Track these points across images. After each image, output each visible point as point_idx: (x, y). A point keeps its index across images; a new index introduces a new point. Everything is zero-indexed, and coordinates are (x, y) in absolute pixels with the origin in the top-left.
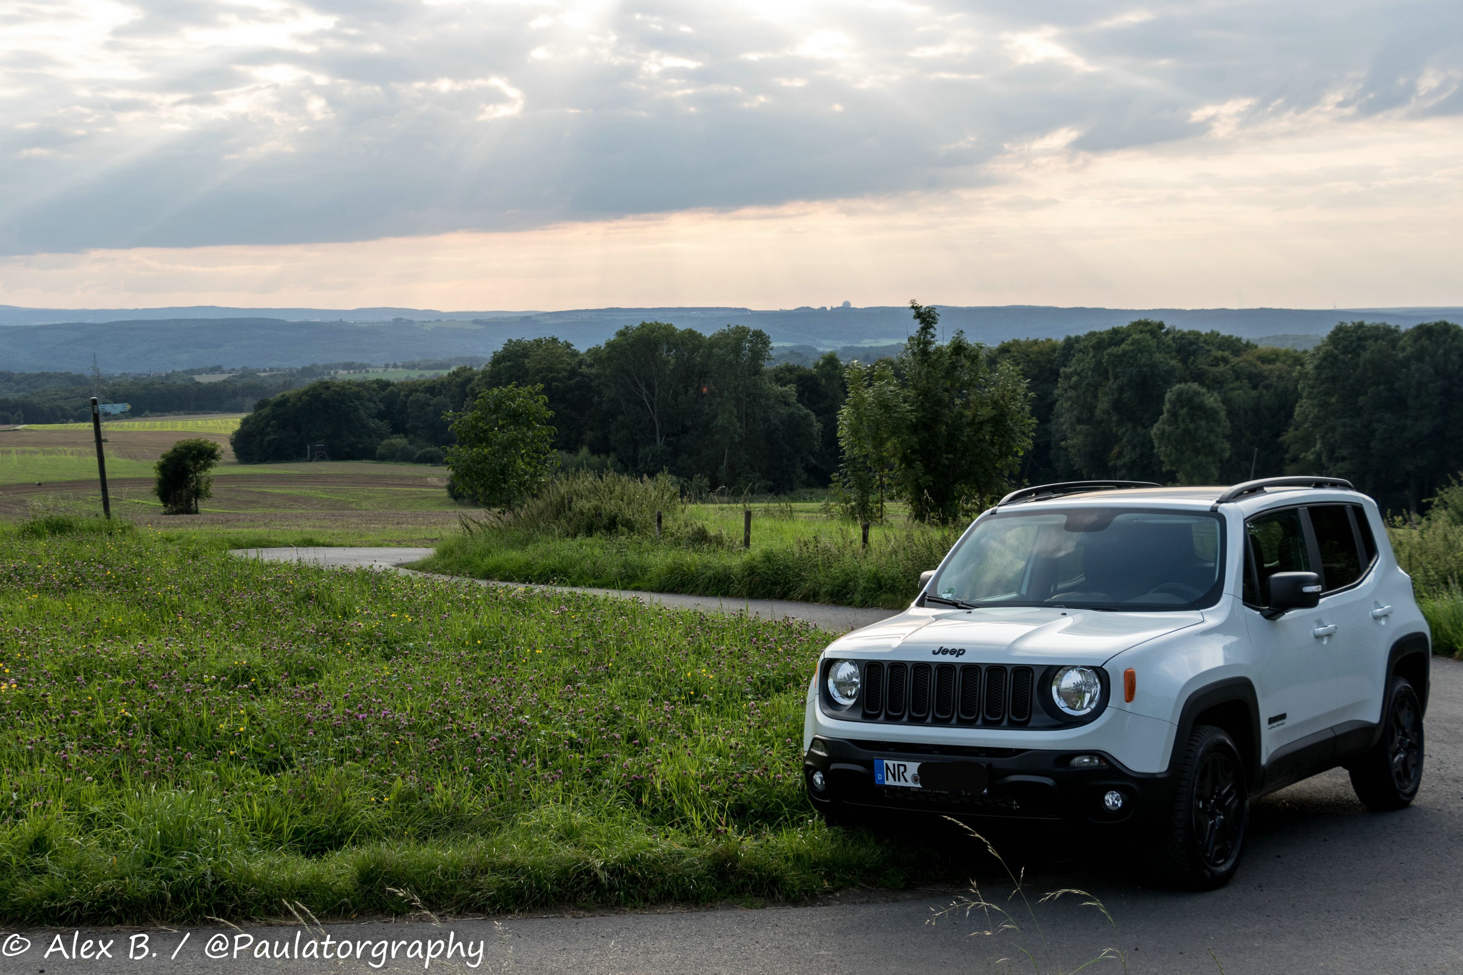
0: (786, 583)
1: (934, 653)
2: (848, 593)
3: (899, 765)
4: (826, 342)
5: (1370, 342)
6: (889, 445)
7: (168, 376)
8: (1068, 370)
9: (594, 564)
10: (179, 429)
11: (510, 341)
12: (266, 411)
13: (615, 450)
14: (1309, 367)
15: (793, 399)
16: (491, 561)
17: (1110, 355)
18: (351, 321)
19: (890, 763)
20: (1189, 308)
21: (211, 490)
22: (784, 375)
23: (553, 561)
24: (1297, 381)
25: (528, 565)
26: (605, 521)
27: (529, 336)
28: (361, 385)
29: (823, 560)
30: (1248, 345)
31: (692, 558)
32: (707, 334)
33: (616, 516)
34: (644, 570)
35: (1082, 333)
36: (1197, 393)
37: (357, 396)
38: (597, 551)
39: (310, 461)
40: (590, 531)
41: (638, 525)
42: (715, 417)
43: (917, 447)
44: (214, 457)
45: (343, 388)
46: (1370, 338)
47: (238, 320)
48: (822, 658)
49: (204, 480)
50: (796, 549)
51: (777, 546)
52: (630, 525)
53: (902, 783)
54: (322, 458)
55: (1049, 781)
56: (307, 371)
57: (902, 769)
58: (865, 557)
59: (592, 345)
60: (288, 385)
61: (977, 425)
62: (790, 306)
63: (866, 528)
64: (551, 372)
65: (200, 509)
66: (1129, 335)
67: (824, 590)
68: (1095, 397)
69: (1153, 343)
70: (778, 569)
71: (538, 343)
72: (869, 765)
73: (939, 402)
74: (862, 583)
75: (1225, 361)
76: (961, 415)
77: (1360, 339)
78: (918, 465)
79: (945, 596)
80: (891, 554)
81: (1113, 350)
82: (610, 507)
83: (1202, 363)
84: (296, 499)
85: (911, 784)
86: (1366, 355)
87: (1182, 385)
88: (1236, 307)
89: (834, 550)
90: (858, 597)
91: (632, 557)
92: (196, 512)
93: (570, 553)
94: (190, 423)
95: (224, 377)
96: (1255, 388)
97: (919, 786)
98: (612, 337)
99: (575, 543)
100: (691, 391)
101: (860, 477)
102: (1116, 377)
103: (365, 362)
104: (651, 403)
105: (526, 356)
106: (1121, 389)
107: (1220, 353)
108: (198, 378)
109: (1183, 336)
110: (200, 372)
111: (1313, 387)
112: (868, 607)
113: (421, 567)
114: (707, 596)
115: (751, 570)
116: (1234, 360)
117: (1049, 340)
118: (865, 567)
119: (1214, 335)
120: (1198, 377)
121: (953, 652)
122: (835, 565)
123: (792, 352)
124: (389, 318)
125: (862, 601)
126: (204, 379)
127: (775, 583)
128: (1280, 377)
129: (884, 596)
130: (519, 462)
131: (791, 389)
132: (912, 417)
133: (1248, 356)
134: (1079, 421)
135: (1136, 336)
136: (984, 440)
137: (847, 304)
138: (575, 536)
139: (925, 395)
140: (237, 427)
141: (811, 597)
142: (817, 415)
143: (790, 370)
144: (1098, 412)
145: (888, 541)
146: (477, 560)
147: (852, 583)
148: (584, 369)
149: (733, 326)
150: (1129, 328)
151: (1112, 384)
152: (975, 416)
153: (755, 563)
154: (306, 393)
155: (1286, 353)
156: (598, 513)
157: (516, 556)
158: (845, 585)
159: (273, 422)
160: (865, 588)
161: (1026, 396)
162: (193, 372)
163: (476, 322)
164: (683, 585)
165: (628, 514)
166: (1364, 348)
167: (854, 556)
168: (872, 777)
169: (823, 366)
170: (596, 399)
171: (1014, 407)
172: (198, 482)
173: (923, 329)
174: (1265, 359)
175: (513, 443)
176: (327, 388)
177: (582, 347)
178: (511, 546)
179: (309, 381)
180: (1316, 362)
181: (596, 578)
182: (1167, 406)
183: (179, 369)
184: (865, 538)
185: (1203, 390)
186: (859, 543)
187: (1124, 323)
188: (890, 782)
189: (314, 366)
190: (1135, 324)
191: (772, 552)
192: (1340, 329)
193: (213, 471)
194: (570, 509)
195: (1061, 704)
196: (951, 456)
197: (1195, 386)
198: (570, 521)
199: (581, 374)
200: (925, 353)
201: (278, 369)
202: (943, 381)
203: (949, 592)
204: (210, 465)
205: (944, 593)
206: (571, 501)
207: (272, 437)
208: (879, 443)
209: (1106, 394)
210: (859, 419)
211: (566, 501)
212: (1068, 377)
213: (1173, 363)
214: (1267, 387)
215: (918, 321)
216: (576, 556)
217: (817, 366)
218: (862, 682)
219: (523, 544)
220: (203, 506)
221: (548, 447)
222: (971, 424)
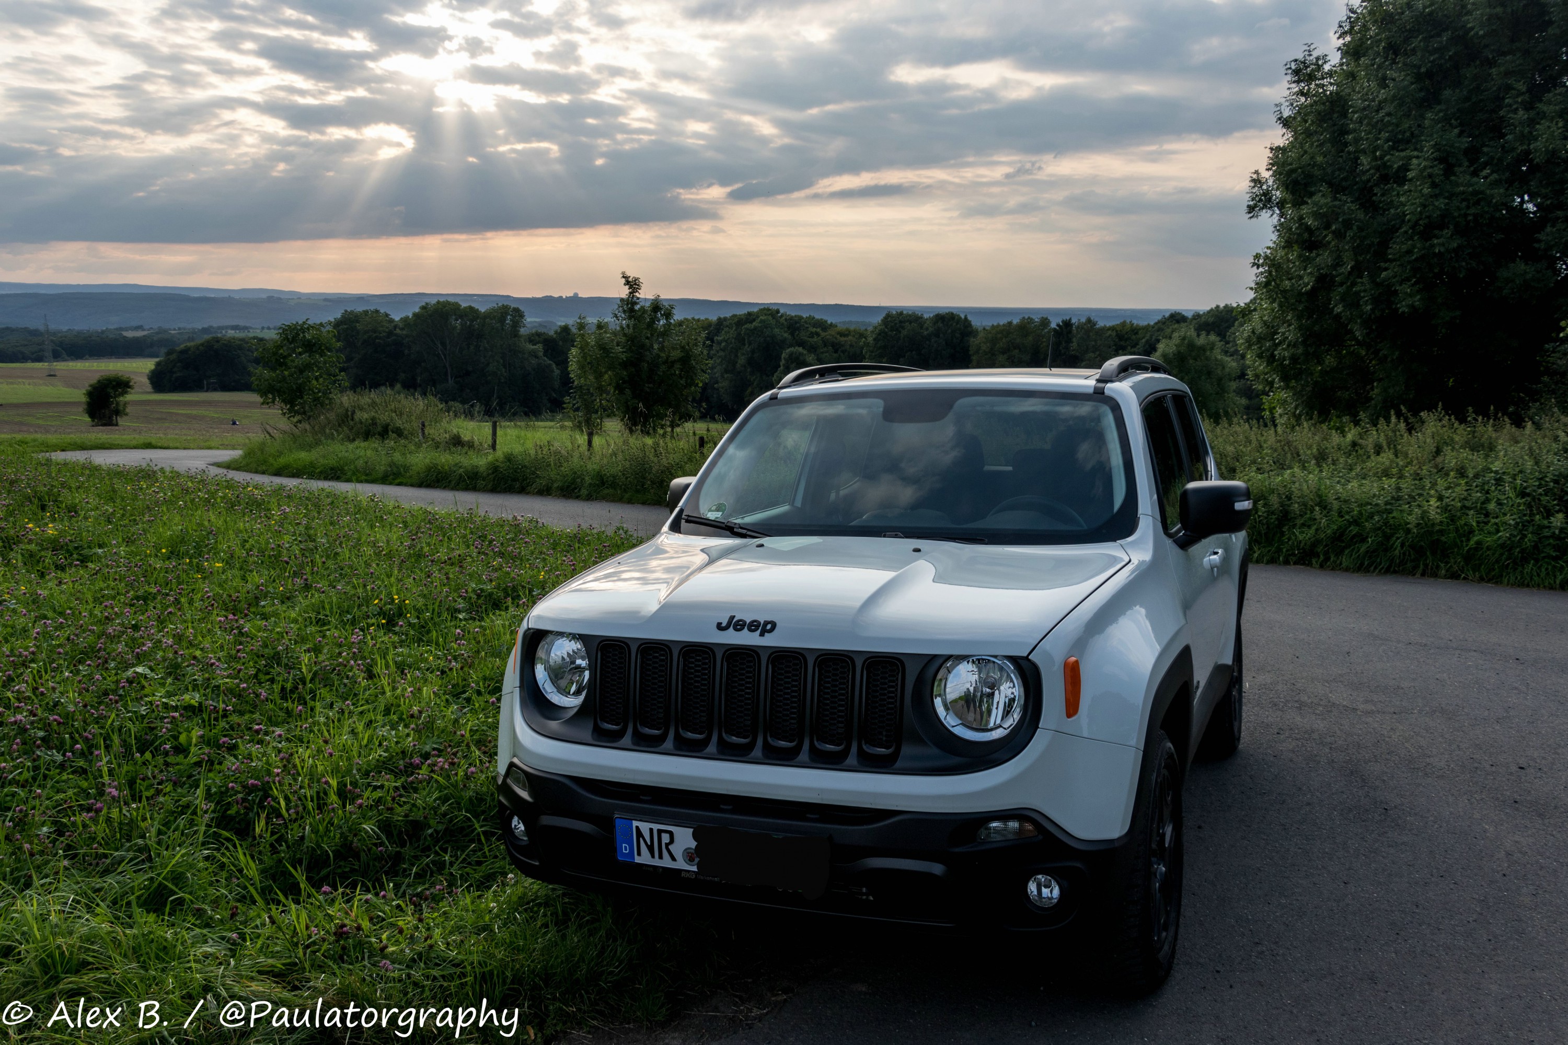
0: (524, 480)
1: (720, 627)
2: (576, 488)
3: (660, 832)
4: (562, 319)
5: (907, 324)
6: (606, 377)
7: (103, 332)
8: (719, 338)
9: (366, 463)
10: (111, 368)
11: (346, 311)
12: (173, 357)
13: (420, 386)
14: (870, 339)
15: (541, 354)
16: (282, 461)
17: (747, 329)
18: (237, 297)
19: (645, 827)
20: (792, 303)
21: (128, 410)
22: (535, 338)
23: (332, 462)
24: (862, 348)
25: (312, 465)
26: (379, 429)
27: (360, 308)
28: (242, 340)
29: (555, 460)
30: (831, 325)
31: (446, 459)
32: (482, 309)
33: (388, 425)
34: (407, 468)
35: (728, 315)
36: (801, 354)
37: (240, 348)
38: (369, 453)
39: (207, 391)
40: (367, 435)
41: (406, 432)
42: (488, 364)
43: (627, 378)
44: (130, 387)
45: (229, 341)
46: (908, 321)
47: (155, 294)
48: (524, 626)
49: (121, 404)
50: (532, 452)
51: (517, 449)
52: (399, 433)
53: (666, 863)
54: (215, 390)
55: (937, 869)
56: (205, 330)
57: (665, 838)
58: (590, 458)
59: (403, 315)
60: (191, 339)
61: (670, 364)
62: (539, 295)
63: (590, 435)
64: (375, 332)
65: (120, 422)
66: (758, 317)
67: (556, 485)
68: (736, 356)
69: (773, 322)
70: (518, 468)
71: (366, 312)
72: (606, 823)
73: (643, 346)
74: (588, 480)
75: (818, 334)
76: (658, 356)
77: (901, 322)
78: (628, 391)
79: (712, 516)
80: (611, 455)
81: (748, 326)
82: (384, 417)
83: (803, 335)
84: (194, 417)
85: (681, 864)
86: (904, 333)
87: (792, 349)
88: (820, 303)
89: (564, 452)
90: (584, 492)
91: (397, 457)
92: (117, 425)
93: (346, 455)
94: (119, 364)
95: (145, 333)
96: (836, 352)
97: (695, 869)
98: (417, 310)
99: (351, 446)
100: (472, 347)
101: (585, 400)
102: (750, 344)
103: (247, 325)
104: (445, 355)
105: (358, 322)
106: (753, 352)
107: (815, 329)
108: (125, 334)
109: (791, 318)
110: (126, 329)
111: (872, 352)
112: (593, 500)
113: (228, 466)
114: (458, 490)
115: (494, 468)
116: (823, 334)
117: (707, 319)
118: (590, 466)
119: (811, 318)
120: (801, 344)
121: (754, 626)
122: (565, 464)
123: (540, 325)
124: (264, 296)
125: (588, 495)
126: (130, 334)
127: (515, 480)
128: (851, 346)
129: (606, 491)
130: (314, 382)
131: (539, 347)
132: (623, 357)
133: (831, 332)
134: (726, 371)
135: (763, 318)
136: (675, 374)
137: (576, 295)
138: (354, 440)
139: (633, 341)
140: (153, 367)
141: (545, 492)
142: (557, 365)
143: (538, 334)
144: (738, 366)
145: (609, 445)
146: (271, 460)
147: (579, 480)
148: (398, 331)
149: (500, 304)
150: (758, 312)
151: (747, 348)
152: (668, 357)
153: (498, 464)
154: (202, 345)
155: (855, 331)
156: (374, 422)
157: (304, 456)
158: (574, 481)
159: (179, 364)
160: (590, 484)
161: (704, 343)
162: (121, 329)
163: (326, 300)
164: (438, 481)
165: (399, 423)
166: (903, 328)
167: (581, 457)
168: (610, 846)
169: (560, 333)
170: (406, 352)
171: (697, 350)
172: (118, 404)
173: (630, 293)
174: (842, 334)
175: (308, 367)
176: (218, 341)
177: (397, 317)
178: (302, 447)
179: (207, 337)
180: (874, 336)
181: (367, 475)
182: (783, 362)
183: (112, 327)
184: (590, 443)
185: (805, 352)
186: (584, 447)
187: (755, 310)
188: (644, 858)
189: (211, 327)
190: (761, 310)
191: (512, 454)
192: (888, 316)
193: (128, 397)
194: (352, 420)
195: (950, 721)
196: (651, 385)
197: (800, 349)
198: (351, 429)
199: (396, 335)
200: (632, 310)
201: (184, 329)
202: (645, 331)
203: (717, 510)
204: (126, 393)
205: (710, 510)
206: (353, 413)
207: (178, 375)
208: (599, 376)
209: (743, 354)
210: (584, 357)
211: (350, 413)
212: (719, 343)
213: (786, 335)
214: (843, 352)
215: (627, 287)
216: (352, 456)
217: (556, 332)
218: (591, 667)
219: (309, 447)
220: (121, 421)
221: (337, 371)
222: (665, 362)
